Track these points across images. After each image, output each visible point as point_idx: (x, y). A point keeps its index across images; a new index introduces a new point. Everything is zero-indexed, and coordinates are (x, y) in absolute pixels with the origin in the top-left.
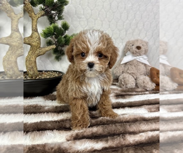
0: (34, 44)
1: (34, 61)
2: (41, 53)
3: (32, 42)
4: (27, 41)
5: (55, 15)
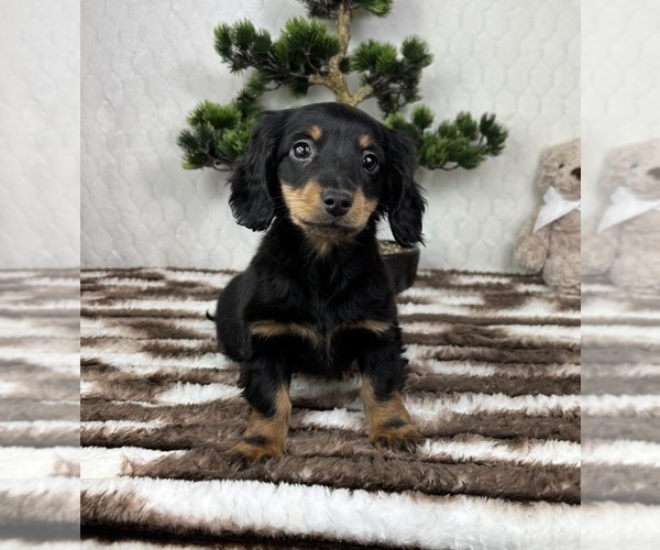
5: (398, 94)
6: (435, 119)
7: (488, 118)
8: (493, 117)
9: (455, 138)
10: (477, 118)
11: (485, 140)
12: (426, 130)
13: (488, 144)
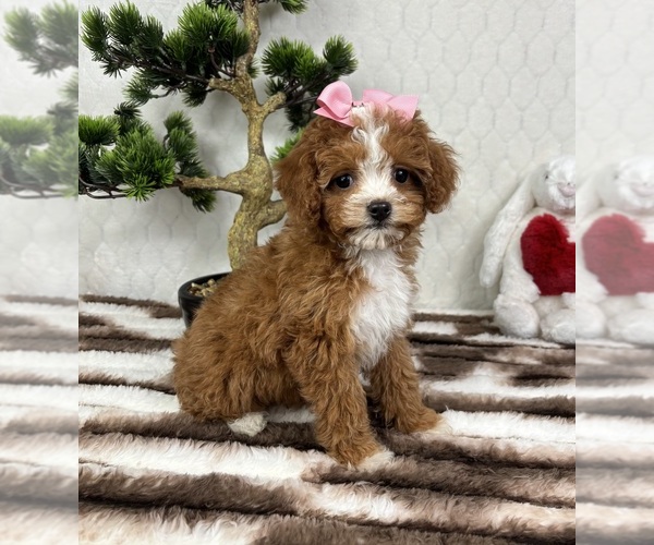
0: (255, 191)
2: (272, 219)
4: (237, 183)
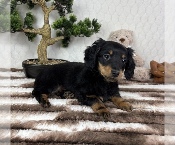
0: (45, 34)
1: (44, 50)
2: (51, 43)
3: (44, 33)
4: (39, 32)
5: (65, 9)
6: (77, 19)
7: (95, 20)
8: (96, 20)
9: (83, 26)
10: (91, 20)
11: (94, 27)
12: (74, 23)
13: (94, 29)
